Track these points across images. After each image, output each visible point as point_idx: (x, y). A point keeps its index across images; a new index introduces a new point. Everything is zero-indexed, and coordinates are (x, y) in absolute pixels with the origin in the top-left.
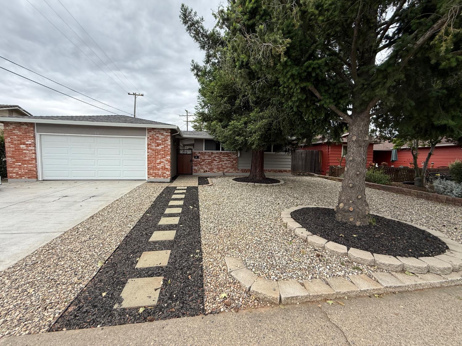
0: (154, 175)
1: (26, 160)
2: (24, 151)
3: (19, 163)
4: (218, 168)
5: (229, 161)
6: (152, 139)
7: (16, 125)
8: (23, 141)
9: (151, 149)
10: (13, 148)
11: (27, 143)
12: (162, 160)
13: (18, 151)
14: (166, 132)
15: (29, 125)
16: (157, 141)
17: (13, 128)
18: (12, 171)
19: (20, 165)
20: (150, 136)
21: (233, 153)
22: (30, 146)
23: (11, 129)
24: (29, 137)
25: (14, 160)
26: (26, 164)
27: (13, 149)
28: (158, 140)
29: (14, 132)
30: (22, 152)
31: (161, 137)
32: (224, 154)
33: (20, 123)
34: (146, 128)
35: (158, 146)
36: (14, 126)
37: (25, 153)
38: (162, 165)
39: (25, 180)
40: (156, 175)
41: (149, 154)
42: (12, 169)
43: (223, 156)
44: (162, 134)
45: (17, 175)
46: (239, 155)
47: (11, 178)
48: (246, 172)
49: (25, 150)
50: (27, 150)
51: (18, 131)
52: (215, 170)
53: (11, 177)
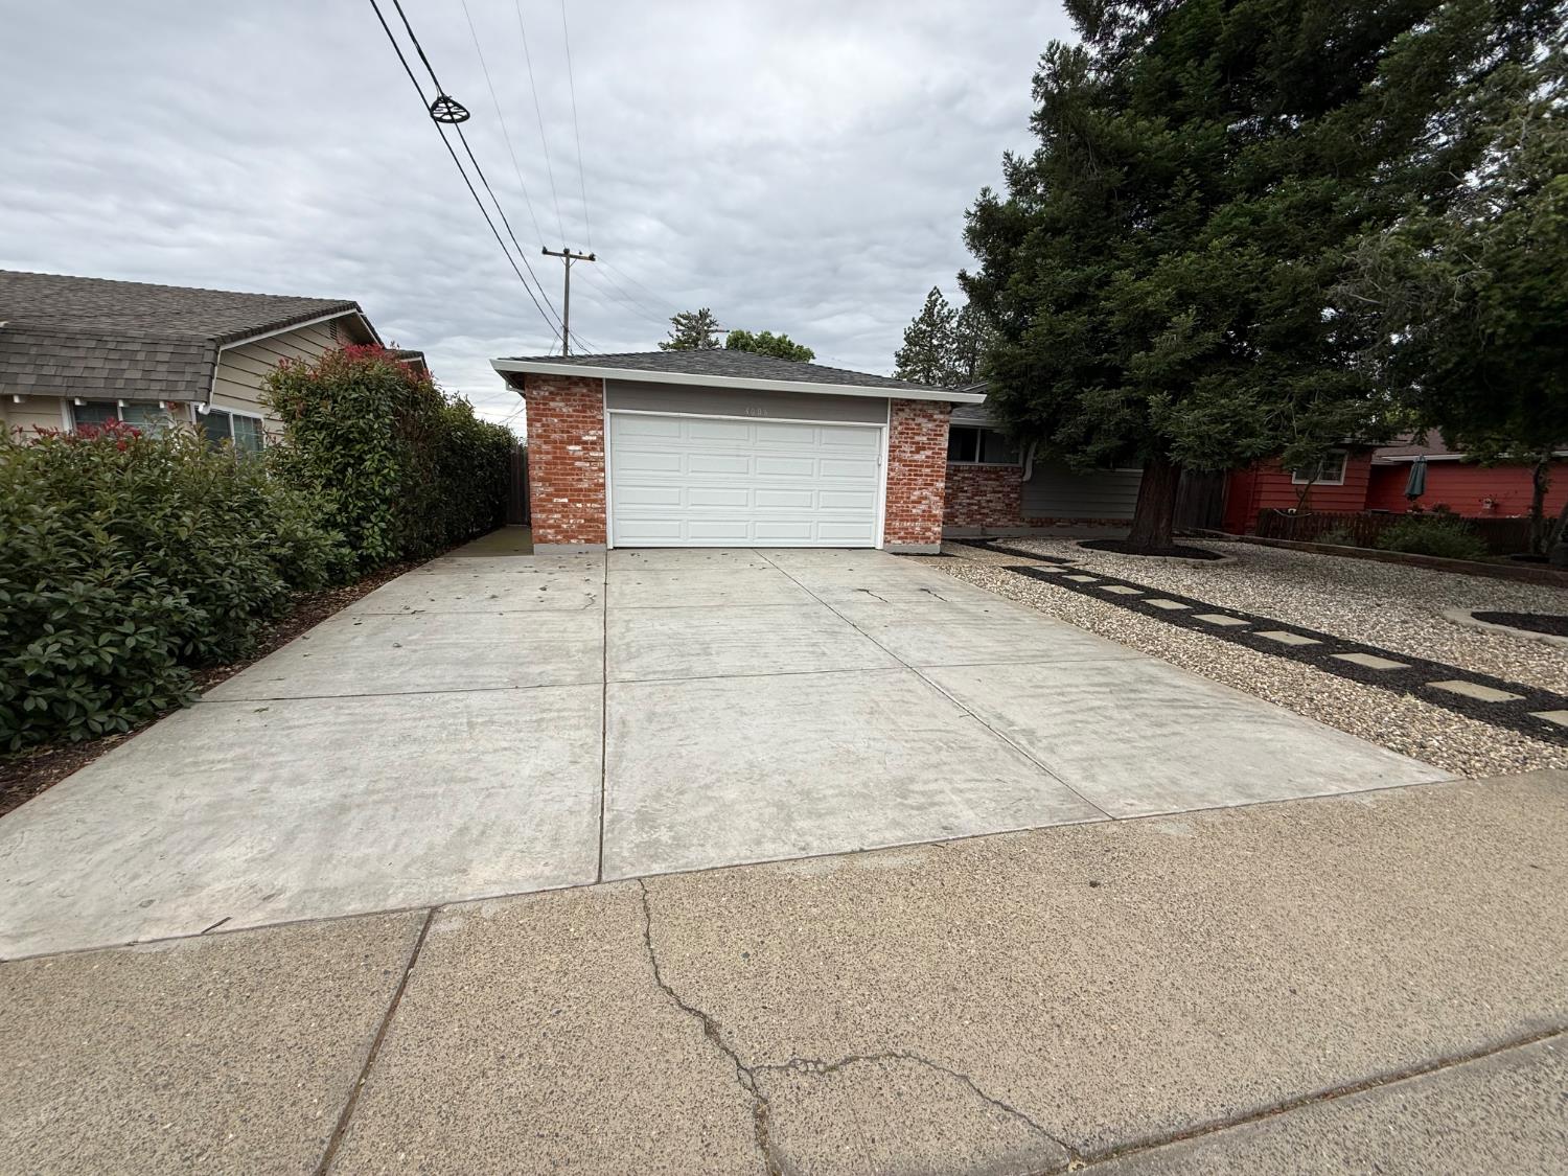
0: (902, 534)
1: (581, 490)
2: (578, 464)
3: (563, 497)
4: (970, 514)
5: (1000, 492)
6: (904, 434)
7: (558, 384)
8: (574, 432)
9: (900, 461)
10: (548, 453)
11: (585, 438)
12: (925, 493)
13: (562, 464)
14: (941, 413)
15: (594, 386)
16: (917, 438)
17: (551, 393)
18: (544, 521)
19: (564, 505)
20: (901, 424)
21: (1011, 469)
22: (594, 449)
23: (544, 398)
24: (592, 422)
25: (551, 490)
26: (580, 501)
27: (550, 457)
28: (918, 434)
29: (552, 404)
30: (573, 464)
31: (927, 426)
32: (986, 472)
33: (568, 378)
34: (887, 399)
35: (917, 452)
36: (552, 389)
37: (580, 469)
38: (923, 507)
39: (579, 549)
40: (910, 535)
41: (892, 474)
42: (544, 516)
43: (986, 479)
44: (930, 418)
45: (557, 533)
46: (1028, 476)
47: (541, 541)
49: (579, 459)
50: (586, 460)
51: (561, 404)
53: (543, 540)
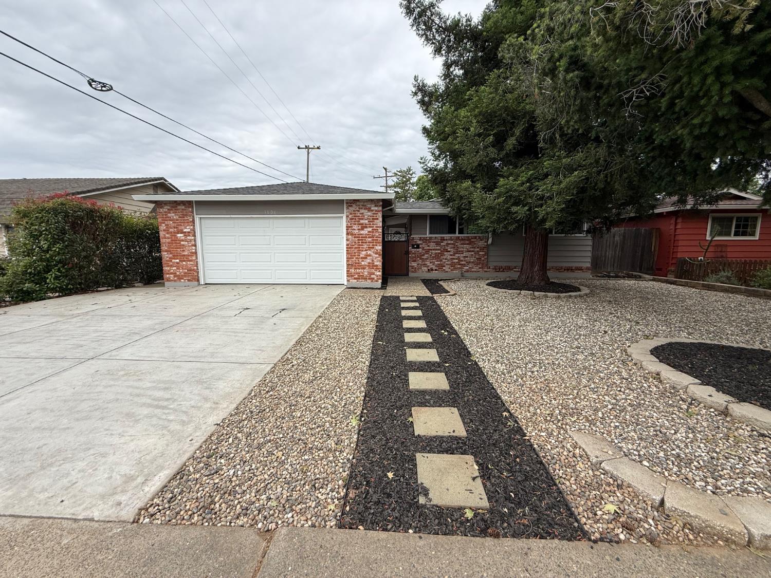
0: (356, 276)
1: (184, 255)
2: (182, 243)
3: (177, 259)
4: (453, 265)
5: (472, 251)
6: (352, 220)
7: (171, 205)
8: (180, 228)
9: (352, 234)
10: (168, 238)
11: (185, 230)
12: (369, 252)
13: (175, 243)
14: (376, 206)
15: (187, 205)
16: (362, 221)
17: (168, 209)
18: (169, 271)
19: (177, 263)
20: (351, 214)
21: (479, 237)
22: (189, 236)
23: (165, 212)
24: (187, 222)
25: (171, 256)
26: (184, 261)
27: (170, 240)
28: (363, 219)
29: (169, 215)
30: (180, 243)
31: (367, 214)
32: (462, 239)
33: (175, 202)
34: (343, 200)
35: (362, 229)
36: (169, 208)
37: (183, 245)
38: (368, 261)
39: (186, 284)
40: (360, 277)
41: (348, 242)
42: (169, 268)
43: (462, 244)
44: (369, 210)
45: (175, 277)
46: (490, 241)
47: (168, 281)
48: (503, 271)
49: (183, 241)
50: (186, 241)
51: (173, 215)
52: (446, 268)
53: (169, 280)
